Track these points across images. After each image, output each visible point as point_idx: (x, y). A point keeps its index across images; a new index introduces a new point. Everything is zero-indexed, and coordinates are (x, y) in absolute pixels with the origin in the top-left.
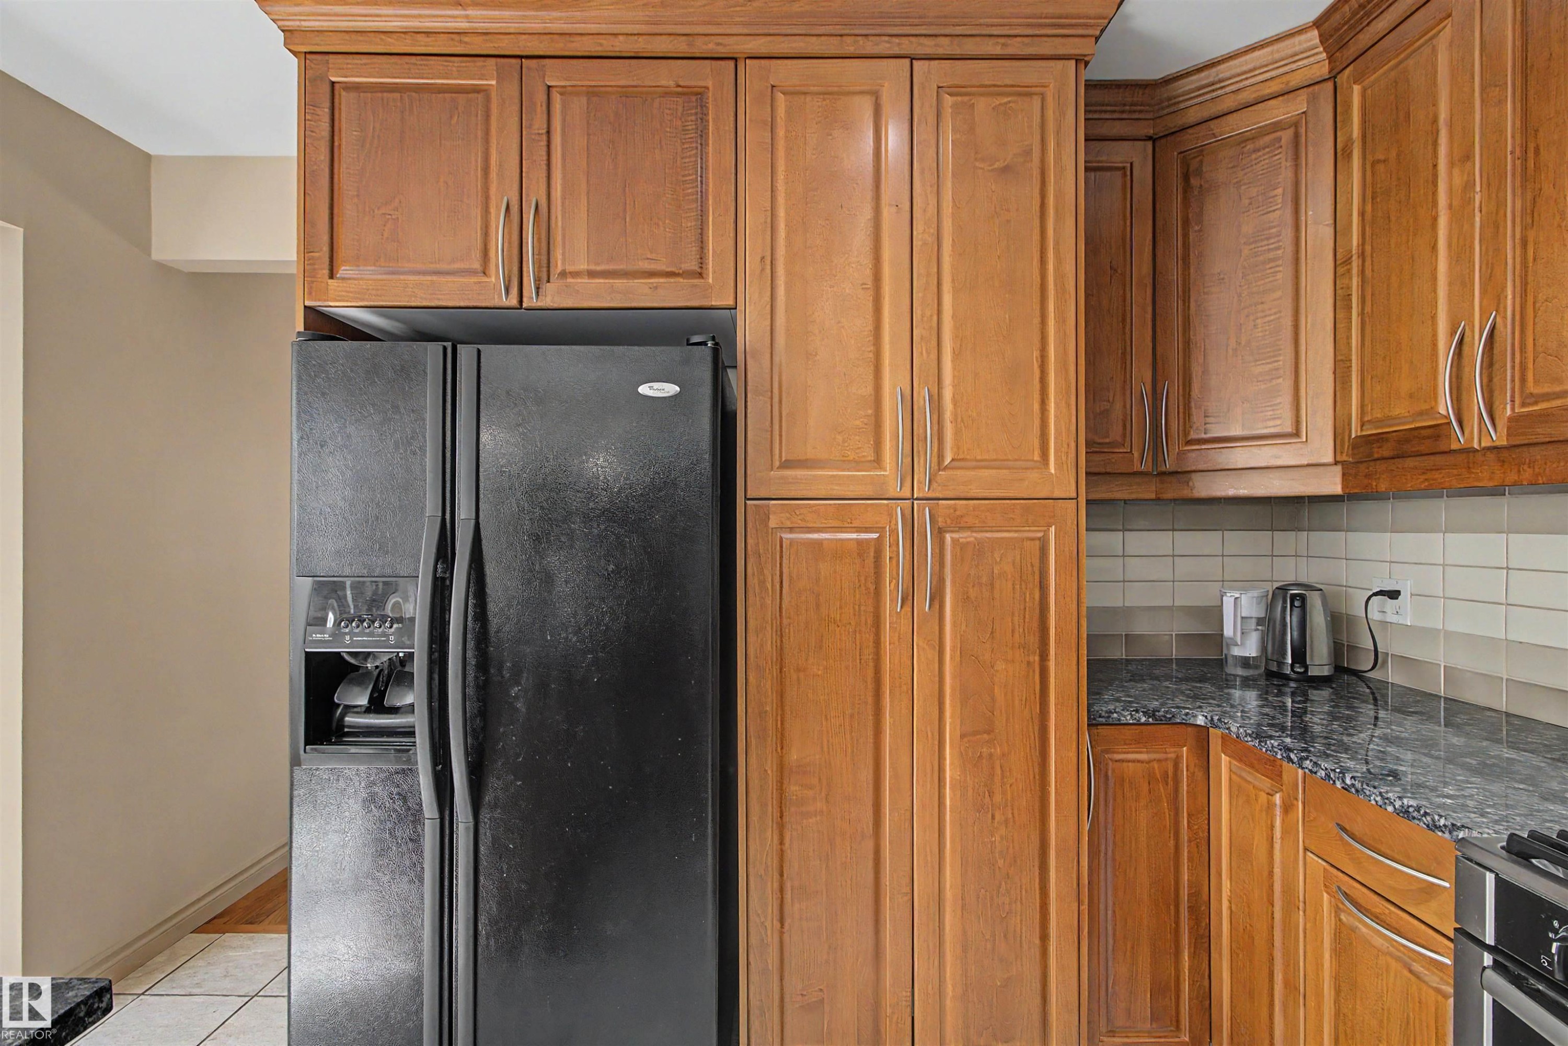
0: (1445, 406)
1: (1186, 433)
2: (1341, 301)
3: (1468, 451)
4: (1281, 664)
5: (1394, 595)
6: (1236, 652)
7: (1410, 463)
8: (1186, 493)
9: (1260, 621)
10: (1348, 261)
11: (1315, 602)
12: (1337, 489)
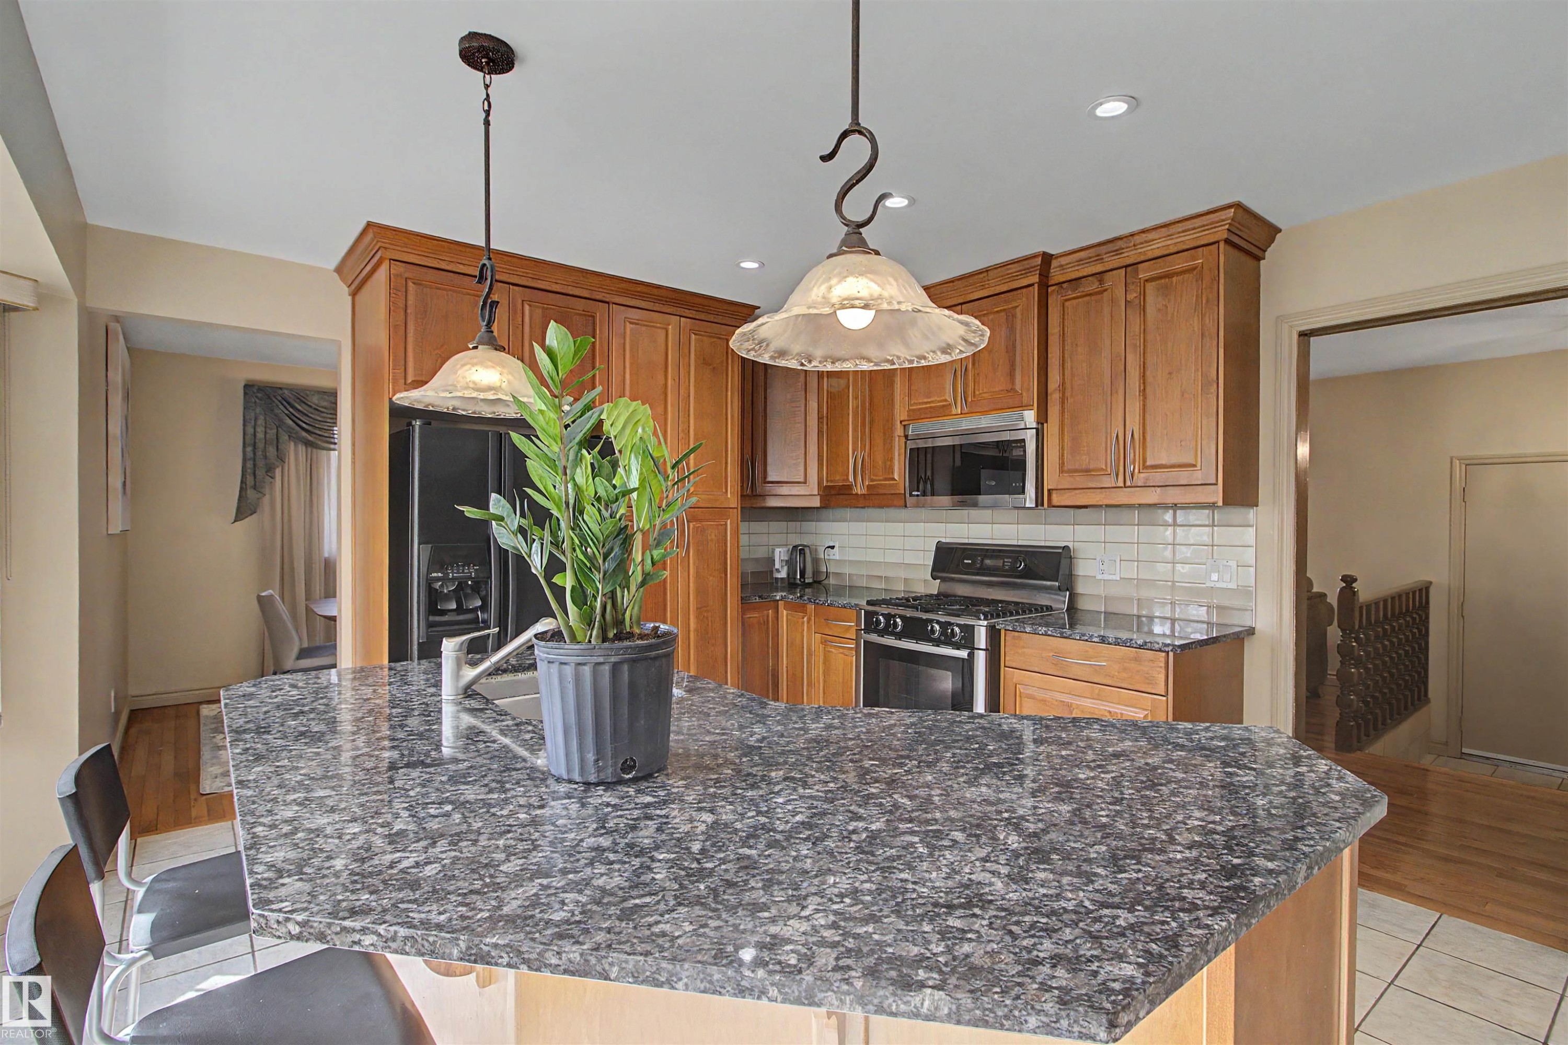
0: (851, 478)
1: (765, 478)
2: (820, 432)
3: (857, 494)
4: (795, 578)
5: (833, 547)
6: (779, 576)
7: (841, 497)
8: (763, 505)
9: (787, 561)
10: (822, 418)
11: (807, 551)
12: (818, 505)
